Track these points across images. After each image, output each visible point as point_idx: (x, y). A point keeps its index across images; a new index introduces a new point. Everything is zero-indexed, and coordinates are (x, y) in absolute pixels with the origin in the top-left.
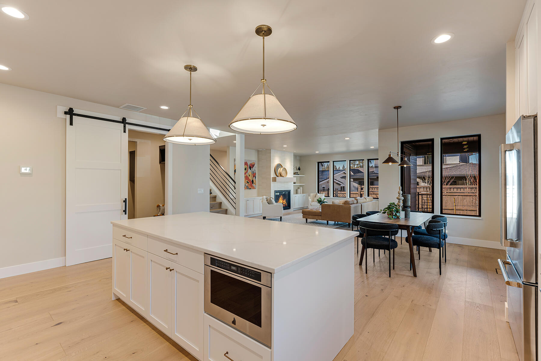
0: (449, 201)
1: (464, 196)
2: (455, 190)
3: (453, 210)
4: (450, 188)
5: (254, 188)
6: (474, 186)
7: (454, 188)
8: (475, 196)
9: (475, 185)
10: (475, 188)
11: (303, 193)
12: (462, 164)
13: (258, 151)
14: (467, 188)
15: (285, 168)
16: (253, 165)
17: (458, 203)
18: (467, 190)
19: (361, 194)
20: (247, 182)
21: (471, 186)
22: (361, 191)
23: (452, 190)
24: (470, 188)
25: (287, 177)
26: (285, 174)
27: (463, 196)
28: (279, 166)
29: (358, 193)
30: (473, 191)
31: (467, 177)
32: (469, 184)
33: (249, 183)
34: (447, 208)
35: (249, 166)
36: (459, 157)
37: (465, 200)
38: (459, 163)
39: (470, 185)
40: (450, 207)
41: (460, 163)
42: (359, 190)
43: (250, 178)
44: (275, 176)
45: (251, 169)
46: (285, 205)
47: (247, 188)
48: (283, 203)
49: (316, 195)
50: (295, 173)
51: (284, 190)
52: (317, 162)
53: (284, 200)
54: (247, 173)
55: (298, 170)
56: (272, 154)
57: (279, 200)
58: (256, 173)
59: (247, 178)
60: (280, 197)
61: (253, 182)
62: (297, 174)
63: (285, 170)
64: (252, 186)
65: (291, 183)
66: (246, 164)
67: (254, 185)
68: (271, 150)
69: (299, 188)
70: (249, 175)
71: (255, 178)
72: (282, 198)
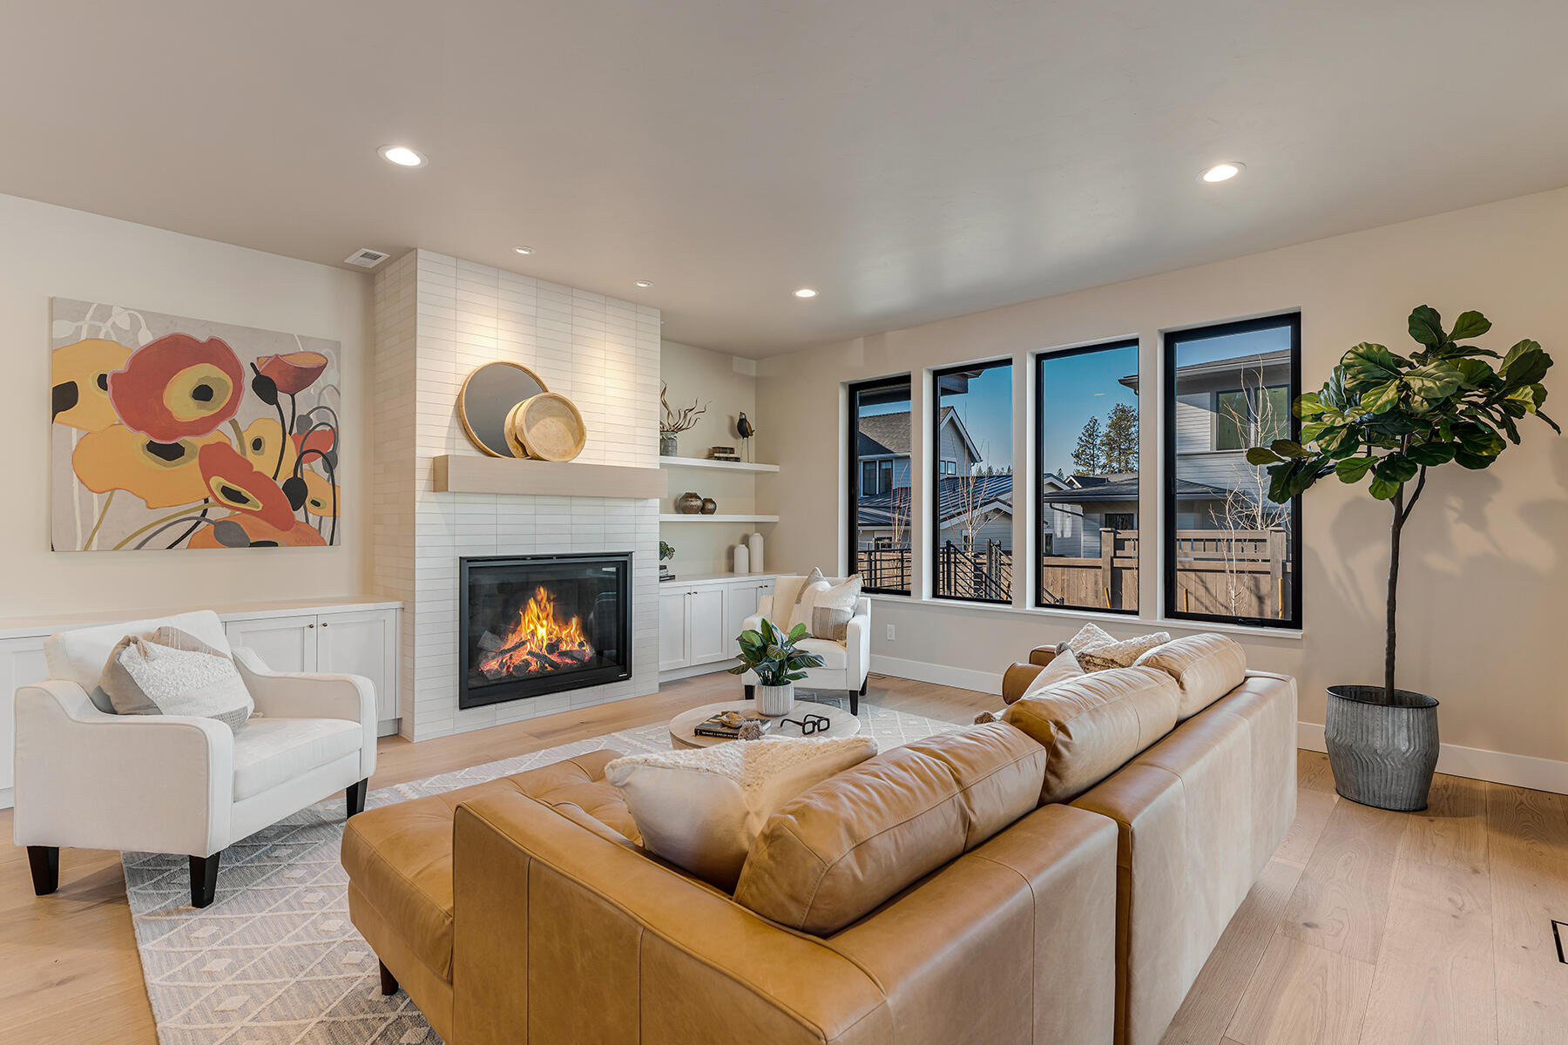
5: (310, 538)
15: (570, 398)
16: (305, 376)
19: (1113, 568)
20: (225, 491)
22: (1115, 556)
26: (571, 442)
29: (1099, 561)
33: (245, 500)
35: (249, 376)
42: (1108, 549)
43: (263, 463)
44: (464, 449)
45: (284, 398)
46: (572, 658)
47: (228, 536)
48: (559, 640)
49: (806, 584)
50: (716, 453)
51: (559, 557)
52: (843, 384)
53: (567, 622)
54: (225, 427)
55: (736, 438)
56: (427, 286)
57: (518, 623)
58: (335, 433)
59: (217, 458)
60: (526, 604)
61: (296, 491)
62: (727, 459)
63: (568, 412)
64: (287, 524)
65: (640, 503)
66: (216, 351)
67: (314, 521)
68: (419, 251)
69: (746, 540)
70: (257, 444)
71: (330, 464)
72: (550, 608)
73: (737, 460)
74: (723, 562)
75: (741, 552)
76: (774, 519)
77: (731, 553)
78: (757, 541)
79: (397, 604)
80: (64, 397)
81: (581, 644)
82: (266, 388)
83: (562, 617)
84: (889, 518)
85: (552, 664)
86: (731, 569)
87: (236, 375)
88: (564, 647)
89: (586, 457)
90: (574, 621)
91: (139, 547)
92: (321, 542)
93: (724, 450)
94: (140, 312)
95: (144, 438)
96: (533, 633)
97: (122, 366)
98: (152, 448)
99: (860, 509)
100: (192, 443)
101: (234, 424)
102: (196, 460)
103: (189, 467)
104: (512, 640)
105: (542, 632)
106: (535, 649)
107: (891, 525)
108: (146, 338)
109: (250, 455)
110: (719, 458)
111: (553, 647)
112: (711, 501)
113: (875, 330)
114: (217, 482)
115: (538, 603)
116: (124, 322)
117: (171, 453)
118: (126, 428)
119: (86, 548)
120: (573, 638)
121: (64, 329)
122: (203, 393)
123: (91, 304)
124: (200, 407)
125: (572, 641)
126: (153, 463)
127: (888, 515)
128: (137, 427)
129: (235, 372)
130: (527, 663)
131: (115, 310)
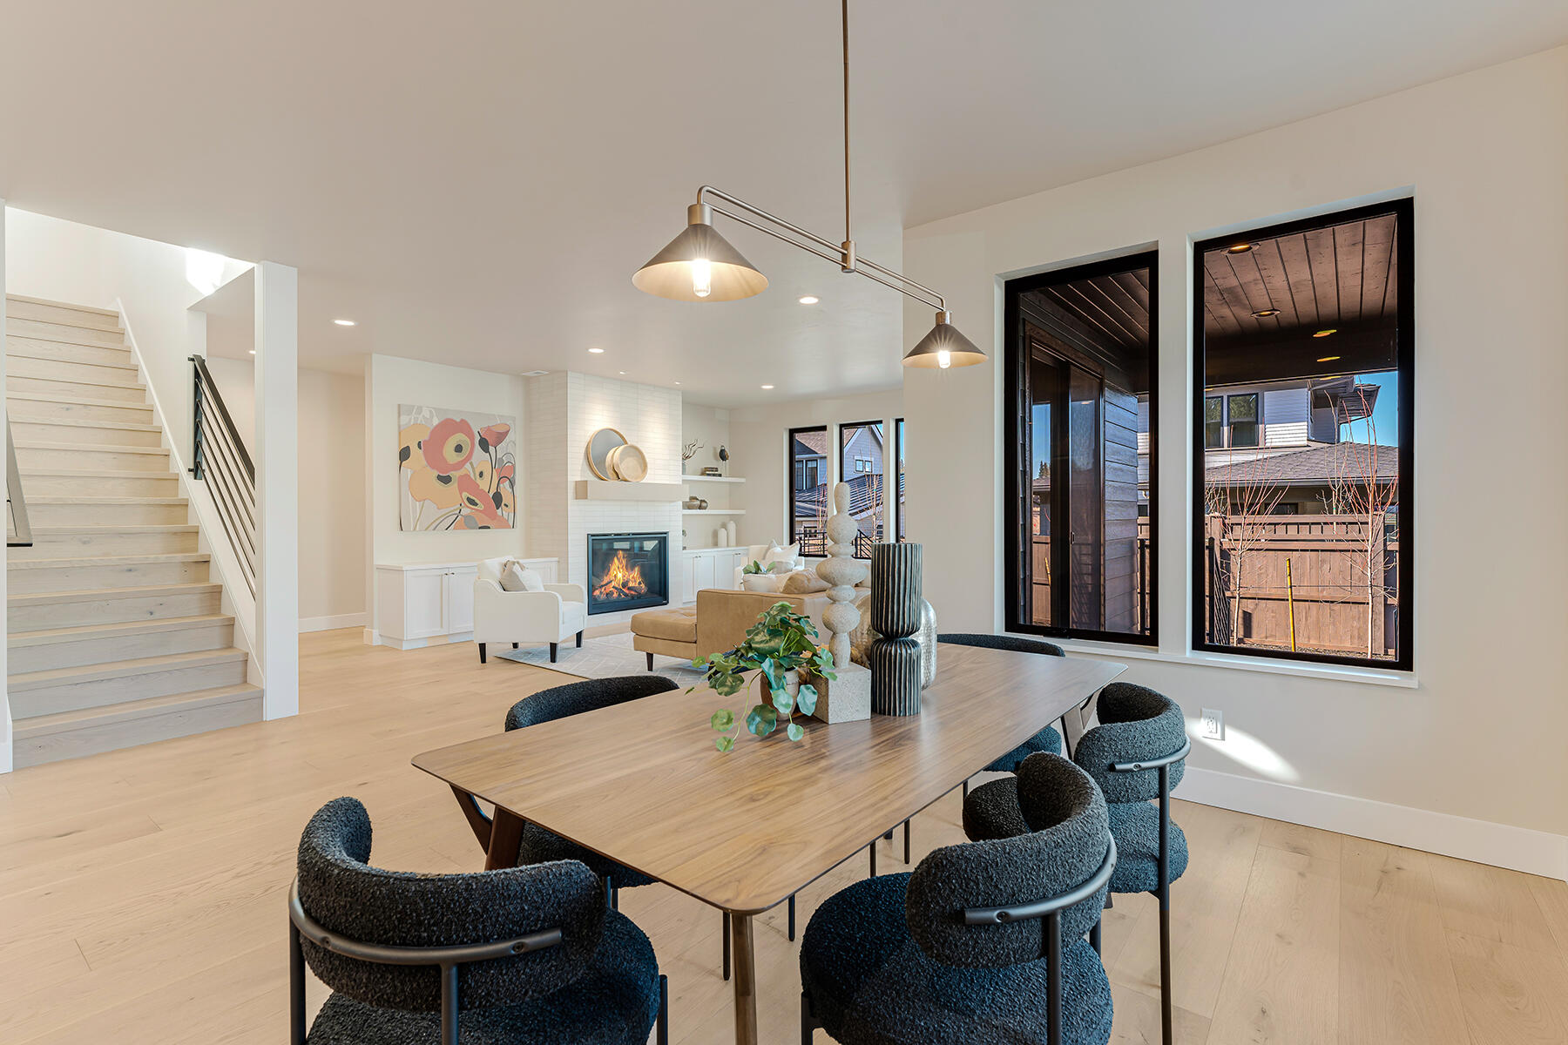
0: (1271, 569)
1: (1322, 551)
2: (1292, 530)
3: (1283, 600)
4: (1275, 524)
5: (504, 524)
6: (1356, 517)
7: (1287, 524)
8: (1361, 551)
9: (1360, 513)
10: (1361, 523)
11: (738, 544)
12: (1314, 445)
13: (528, 380)
14: (1332, 523)
15: (639, 446)
16: (501, 437)
17: (1303, 575)
18: (1334, 531)
20: (468, 499)
21: (1348, 518)
23: (1281, 530)
24: (1344, 523)
25: (643, 481)
26: (640, 470)
27: (1317, 550)
28: (609, 438)
30: (1355, 535)
31: (1334, 486)
32: (1340, 508)
33: (476, 504)
34: (1265, 595)
35: (478, 438)
36: (1306, 423)
37: (1326, 567)
38: (1306, 443)
39: (1345, 512)
40: (1273, 591)
41: (1311, 443)
43: (483, 484)
44: (590, 477)
45: (491, 449)
46: (636, 591)
47: (469, 524)
48: (628, 582)
49: (768, 549)
50: (709, 471)
51: (633, 534)
52: (786, 429)
53: (632, 569)
54: (468, 466)
55: (717, 460)
56: (573, 390)
57: (609, 570)
58: (514, 466)
59: (466, 483)
60: (613, 560)
61: (498, 499)
62: (714, 475)
63: (638, 454)
64: (494, 517)
65: (672, 504)
66: (463, 427)
67: (505, 514)
68: (569, 373)
69: (724, 526)
70: (481, 474)
71: (512, 485)
72: (624, 562)
73: (720, 475)
74: (710, 540)
75: (722, 533)
76: (743, 512)
77: (715, 534)
78: (732, 526)
79: (556, 559)
80: (404, 454)
81: (640, 583)
82: (484, 445)
83: (630, 566)
84: (815, 510)
85: (626, 595)
86: (716, 544)
87: (472, 438)
88: (631, 585)
89: (648, 479)
90: (637, 569)
91: (434, 529)
92: (508, 527)
93: (712, 469)
94: (434, 408)
95: (436, 473)
96: (615, 576)
97: (426, 437)
98: (440, 478)
99: (797, 503)
100: (454, 474)
101: (471, 464)
102: (456, 485)
103: (454, 485)
104: (606, 580)
105: (620, 576)
106: (617, 586)
107: (815, 516)
108: (436, 422)
109: (479, 481)
110: (709, 475)
111: (625, 585)
112: (704, 501)
113: (809, 400)
114: (465, 495)
115: (618, 559)
116: (426, 413)
117: (446, 480)
118: (428, 468)
119: (415, 529)
120: (635, 579)
121: (404, 419)
122: (459, 449)
123: (414, 406)
124: (457, 456)
125: (635, 582)
126: (439, 484)
127: (813, 507)
128: (433, 467)
129: (470, 435)
130: (612, 593)
131: (424, 409)
